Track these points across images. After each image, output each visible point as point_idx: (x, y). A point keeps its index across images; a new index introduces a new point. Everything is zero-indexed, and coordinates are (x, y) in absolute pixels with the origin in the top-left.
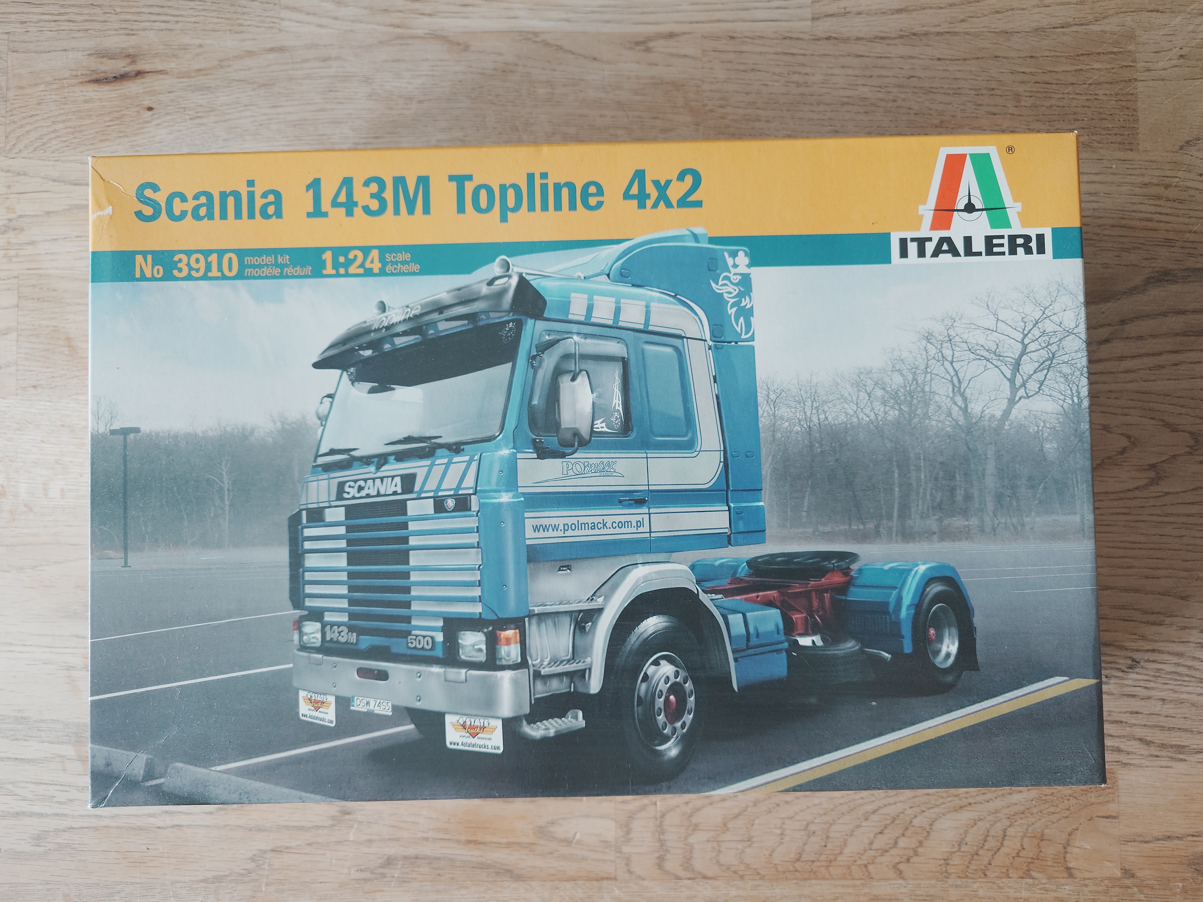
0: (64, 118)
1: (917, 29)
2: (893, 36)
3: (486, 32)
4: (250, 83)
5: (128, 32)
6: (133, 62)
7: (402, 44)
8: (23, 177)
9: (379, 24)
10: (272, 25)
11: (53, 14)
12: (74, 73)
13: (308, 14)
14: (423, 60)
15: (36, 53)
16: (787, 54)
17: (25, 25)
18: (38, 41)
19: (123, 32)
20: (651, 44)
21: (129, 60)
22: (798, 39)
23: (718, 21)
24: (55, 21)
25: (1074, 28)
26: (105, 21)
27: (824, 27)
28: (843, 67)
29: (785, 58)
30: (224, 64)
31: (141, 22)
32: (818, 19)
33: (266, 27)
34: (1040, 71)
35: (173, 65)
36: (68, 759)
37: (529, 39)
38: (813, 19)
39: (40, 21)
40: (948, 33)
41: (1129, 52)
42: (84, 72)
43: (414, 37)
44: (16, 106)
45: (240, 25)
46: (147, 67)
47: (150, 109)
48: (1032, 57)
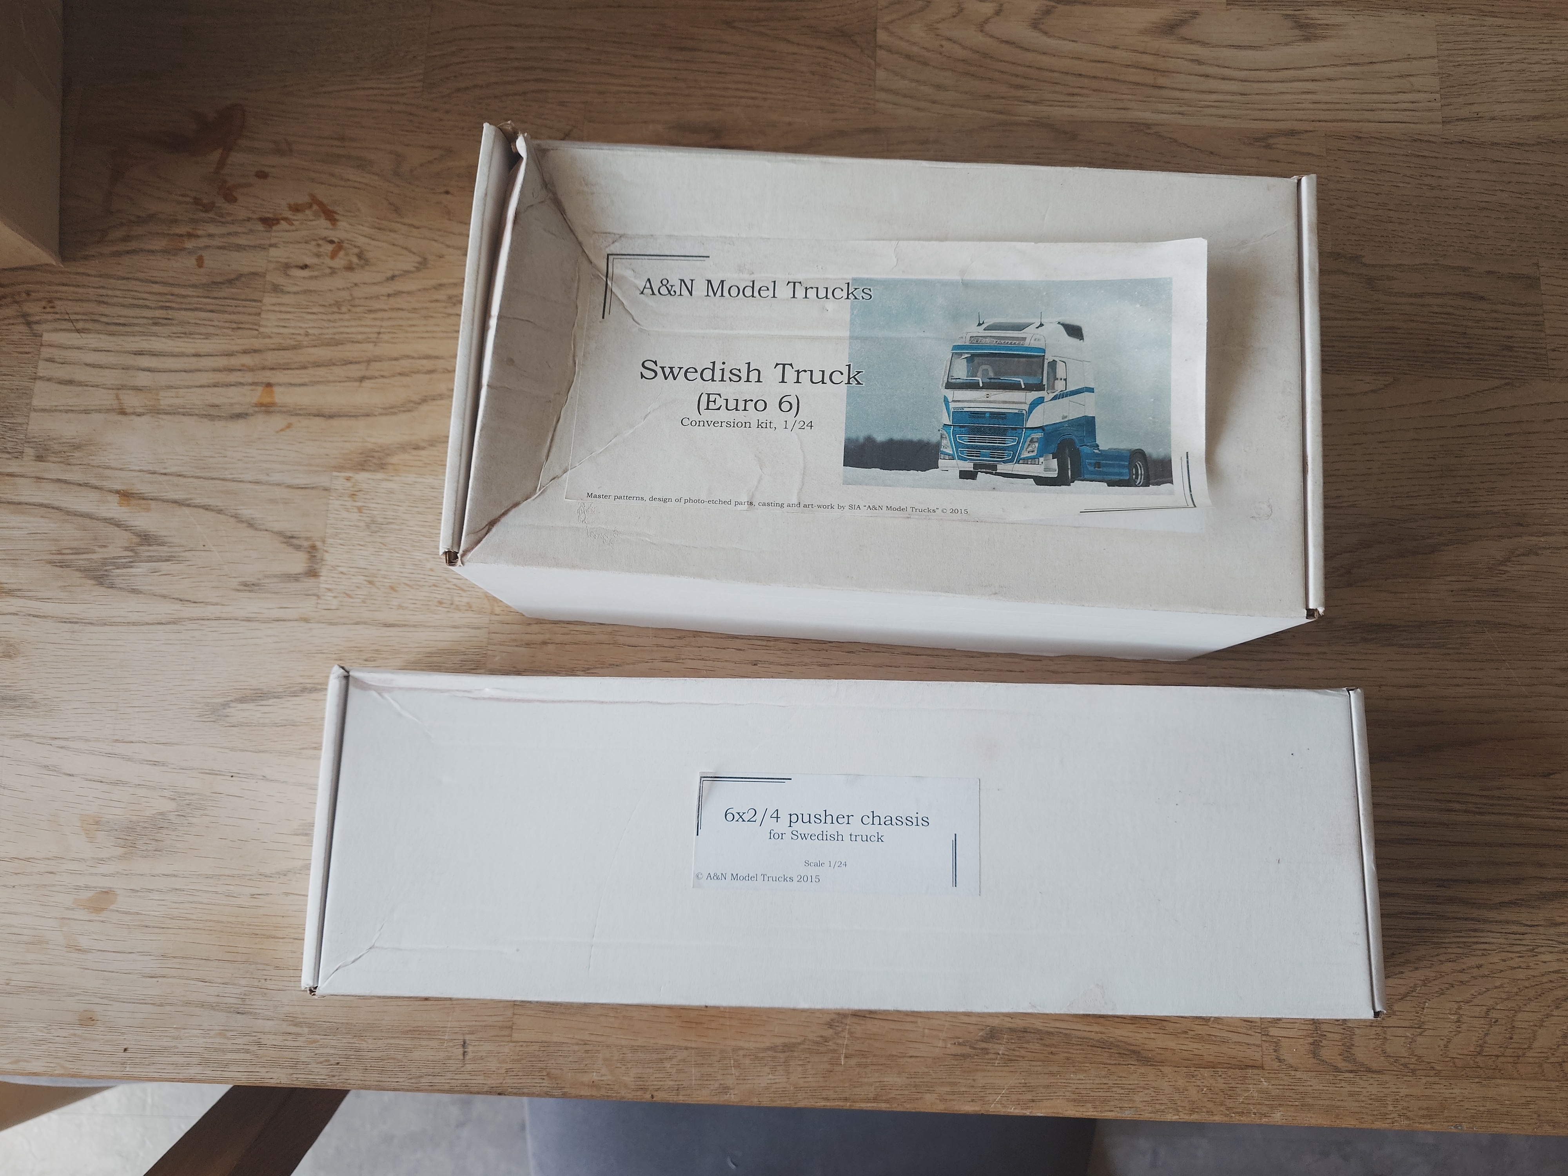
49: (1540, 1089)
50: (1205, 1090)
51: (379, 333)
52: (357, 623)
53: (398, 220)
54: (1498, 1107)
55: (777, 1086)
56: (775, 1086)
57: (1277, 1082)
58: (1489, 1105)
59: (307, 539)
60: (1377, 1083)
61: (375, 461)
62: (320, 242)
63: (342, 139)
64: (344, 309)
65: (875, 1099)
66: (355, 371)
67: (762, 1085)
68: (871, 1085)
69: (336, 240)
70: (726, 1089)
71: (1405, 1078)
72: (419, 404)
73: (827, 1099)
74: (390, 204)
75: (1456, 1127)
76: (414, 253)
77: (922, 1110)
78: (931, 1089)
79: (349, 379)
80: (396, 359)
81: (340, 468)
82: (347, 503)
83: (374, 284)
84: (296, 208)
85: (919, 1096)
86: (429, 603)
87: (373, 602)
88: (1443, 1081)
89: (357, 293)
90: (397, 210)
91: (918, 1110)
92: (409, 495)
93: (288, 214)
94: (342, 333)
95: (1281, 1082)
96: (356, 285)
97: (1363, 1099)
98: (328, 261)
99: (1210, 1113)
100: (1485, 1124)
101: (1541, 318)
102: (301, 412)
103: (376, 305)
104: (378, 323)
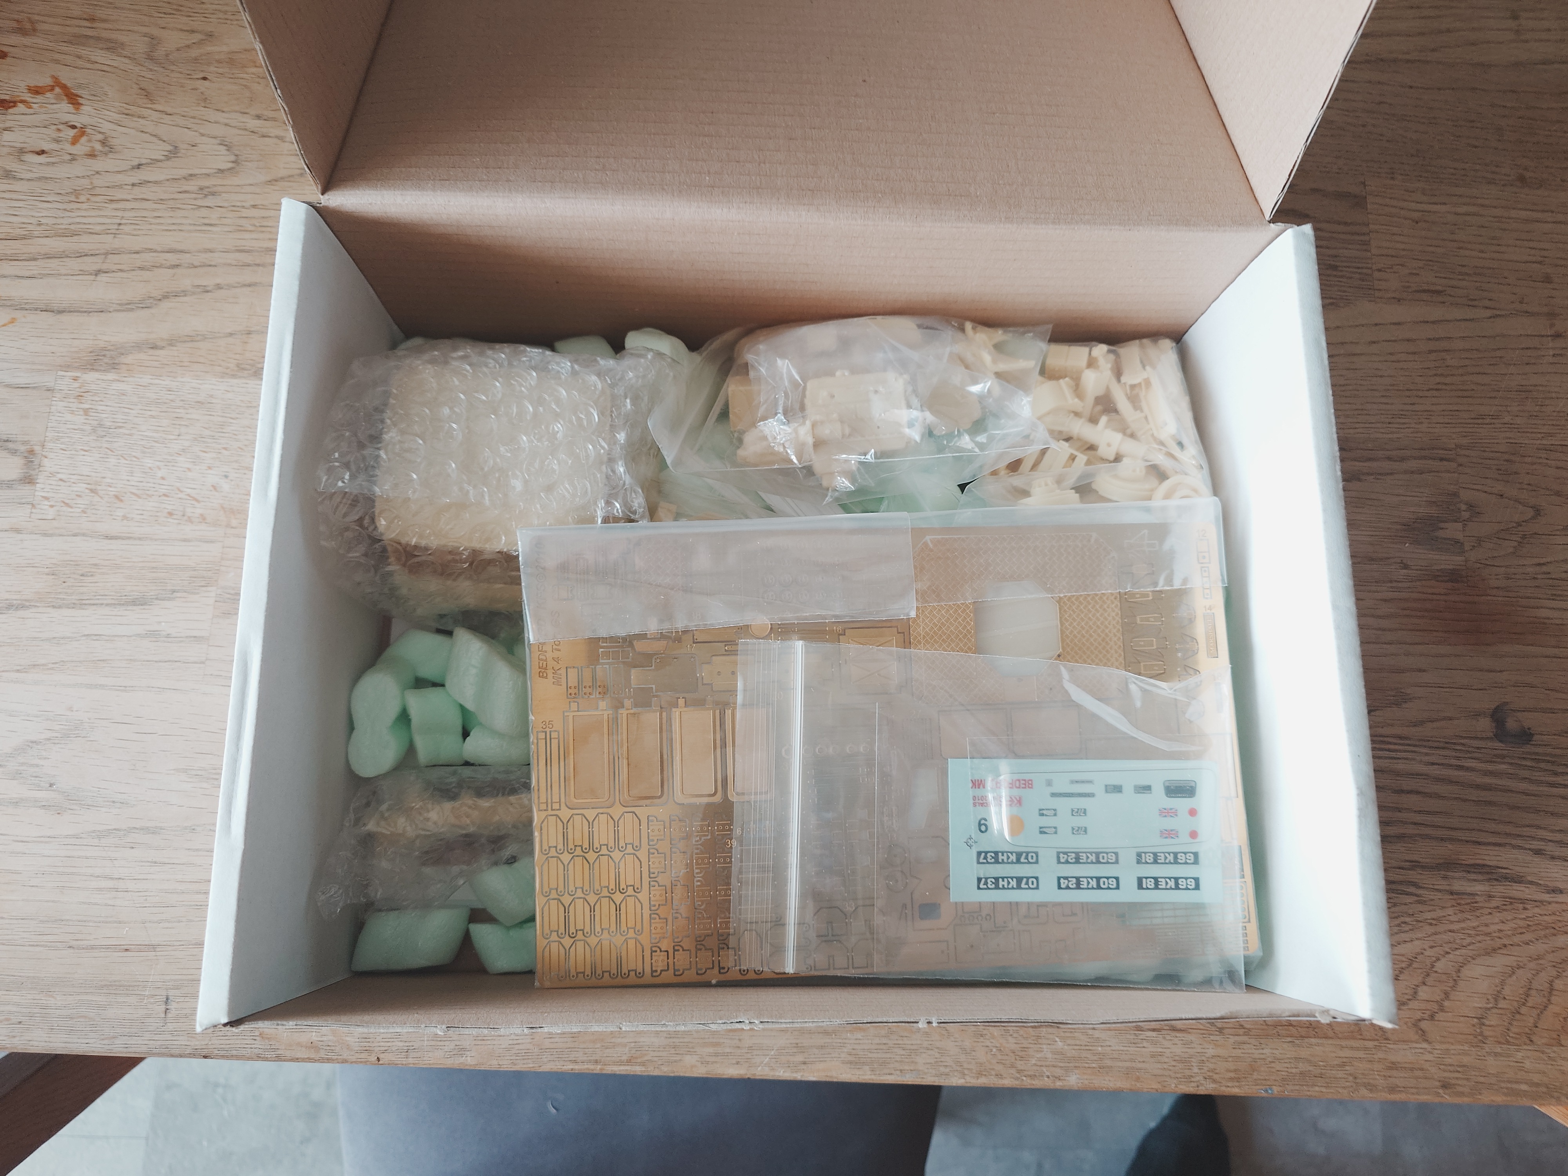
49: (1357, 1049)
50: (994, 1050)
51: (120, 224)
52: (75, 535)
53: (150, 106)
54: (1311, 1068)
55: (520, 1047)
56: (517, 1047)
57: (1073, 1042)
58: (1303, 1067)
59: (24, 443)
60: (1181, 1042)
61: (106, 360)
62: (61, 127)
63: (92, 19)
64: (82, 198)
65: (629, 1062)
66: (91, 264)
67: (503, 1046)
68: (625, 1045)
69: (78, 125)
70: (461, 1051)
71: (1212, 1037)
72: (160, 300)
73: (575, 1062)
74: (141, 89)
75: (1266, 1091)
76: (164, 141)
77: (682, 1074)
78: (691, 1050)
79: (83, 273)
80: (137, 253)
81: (67, 367)
82: (71, 405)
83: (119, 172)
84: (36, 91)
85: (678, 1058)
86: (158, 514)
87: (94, 511)
88: (1253, 1041)
89: (98, 181)
90: (147, 95)
91: (677, 1074)
92: (142, 397)
93: (27, 97)
94: (79, 223)
95: (1078, 1042)
96: (97, 173)
97: (1166, 1060)
98: (68, 147)
99: (999, 1076)
100: (1297, 1087)
101: (1366, 238)
102: (27, 307)
103: (119, 195)
104: (119, 214)
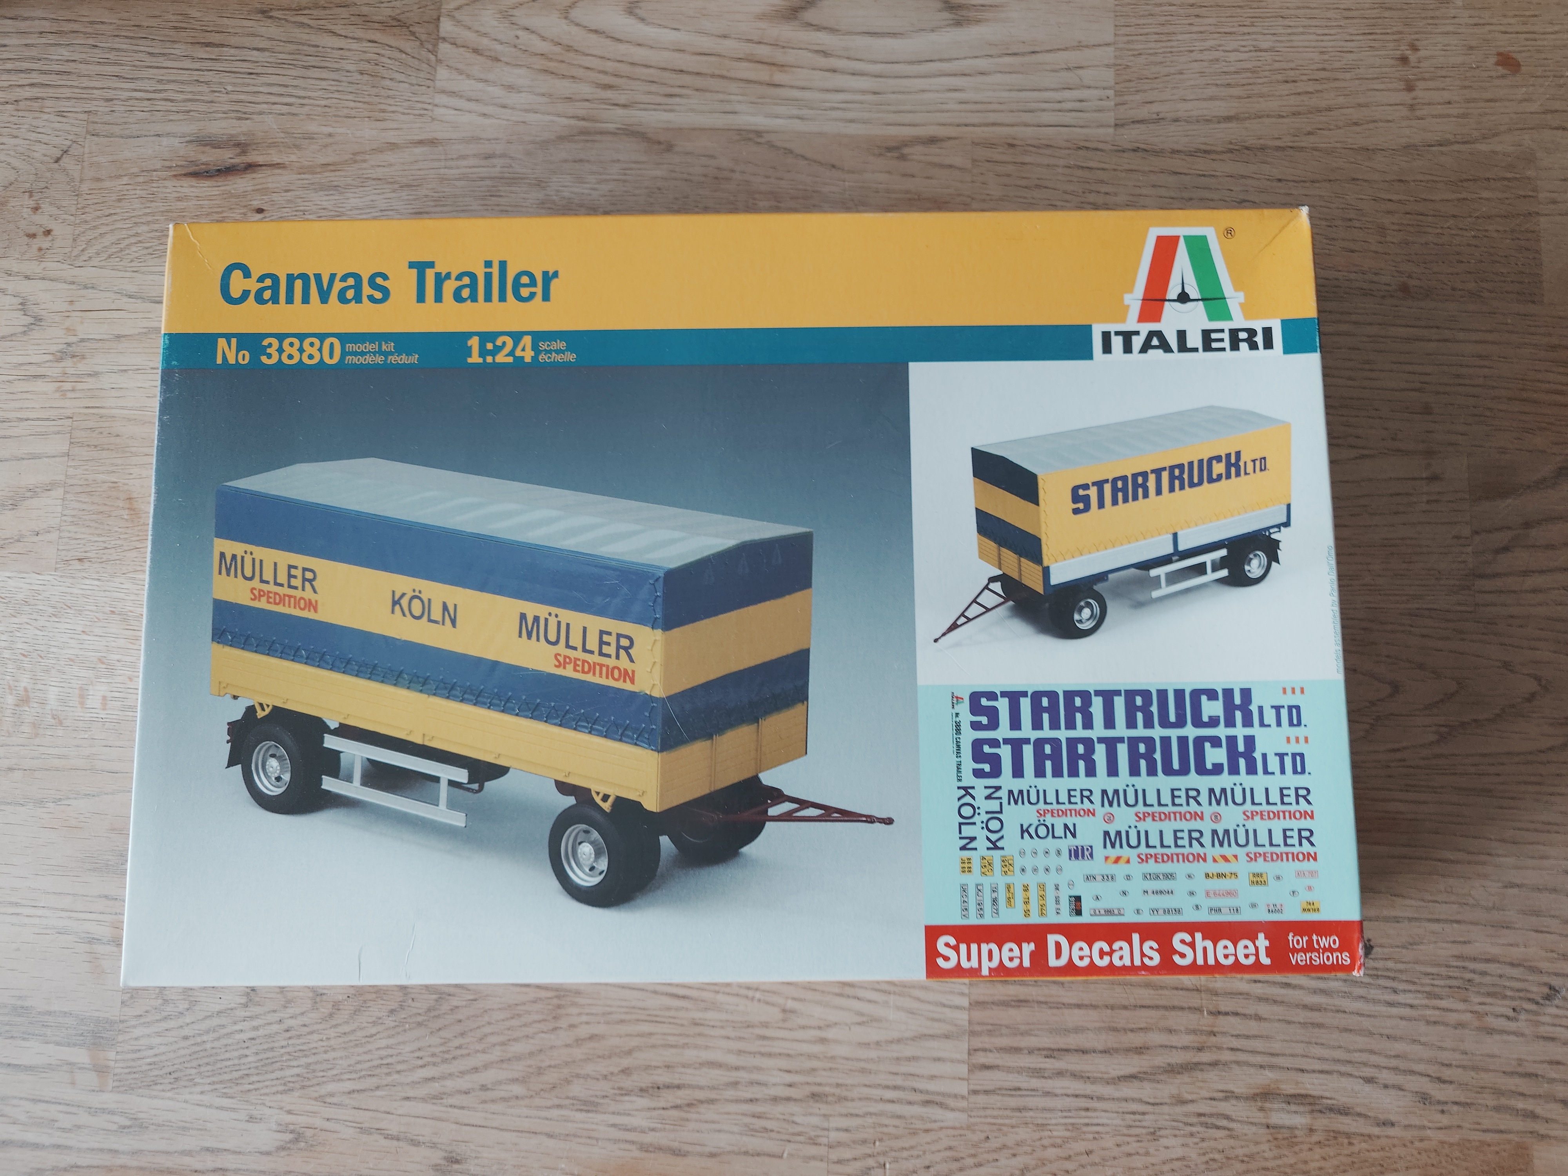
0: (150, 218)
1: (1251, 142)
2: (1219, 149)
3: (694, 129)
4: (391, 183)
5: (239, 115)
6: (244, 153)
7: (587, 141)
8: (90, 291)
9: (559, 115)
10: (422, 112)
11: (147, 91)
12: (167, 164)
13: (469, 100)
14: (613, 161)
15: (122, 137)
16: (1082, 167)
17: (111, 103)
18: (125, 123)
19: (233, 115)
20: (906, 151)
21: (238, 150)
22: (1097, 149)
23: (994, 124)
24: (149, 99)
25: (1456, 147)
26: (212, 102)
27: (1131, 135)
28: (1154, 186)
29: (1080, 173)
30: (358, 158)
31: (258, 103)
32: (1122, 125)
33: (415, 115)
34: (1412, 199)
35: (293, 158)
36: (80, 1068)
37: (750, 139)
38: (1116, 125)
39: (130, 98)
40: (1291, 147)
41: (1529, 178)
42: (179, 163)
43: (602, 133)
44: (90, 202)
45: (384, 111)
46: (260, 159)
47: (260, 211)
48: (1401, 181)
